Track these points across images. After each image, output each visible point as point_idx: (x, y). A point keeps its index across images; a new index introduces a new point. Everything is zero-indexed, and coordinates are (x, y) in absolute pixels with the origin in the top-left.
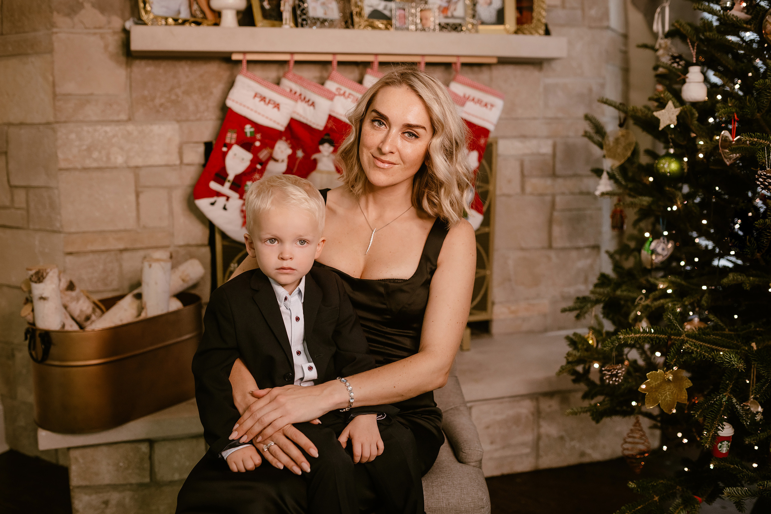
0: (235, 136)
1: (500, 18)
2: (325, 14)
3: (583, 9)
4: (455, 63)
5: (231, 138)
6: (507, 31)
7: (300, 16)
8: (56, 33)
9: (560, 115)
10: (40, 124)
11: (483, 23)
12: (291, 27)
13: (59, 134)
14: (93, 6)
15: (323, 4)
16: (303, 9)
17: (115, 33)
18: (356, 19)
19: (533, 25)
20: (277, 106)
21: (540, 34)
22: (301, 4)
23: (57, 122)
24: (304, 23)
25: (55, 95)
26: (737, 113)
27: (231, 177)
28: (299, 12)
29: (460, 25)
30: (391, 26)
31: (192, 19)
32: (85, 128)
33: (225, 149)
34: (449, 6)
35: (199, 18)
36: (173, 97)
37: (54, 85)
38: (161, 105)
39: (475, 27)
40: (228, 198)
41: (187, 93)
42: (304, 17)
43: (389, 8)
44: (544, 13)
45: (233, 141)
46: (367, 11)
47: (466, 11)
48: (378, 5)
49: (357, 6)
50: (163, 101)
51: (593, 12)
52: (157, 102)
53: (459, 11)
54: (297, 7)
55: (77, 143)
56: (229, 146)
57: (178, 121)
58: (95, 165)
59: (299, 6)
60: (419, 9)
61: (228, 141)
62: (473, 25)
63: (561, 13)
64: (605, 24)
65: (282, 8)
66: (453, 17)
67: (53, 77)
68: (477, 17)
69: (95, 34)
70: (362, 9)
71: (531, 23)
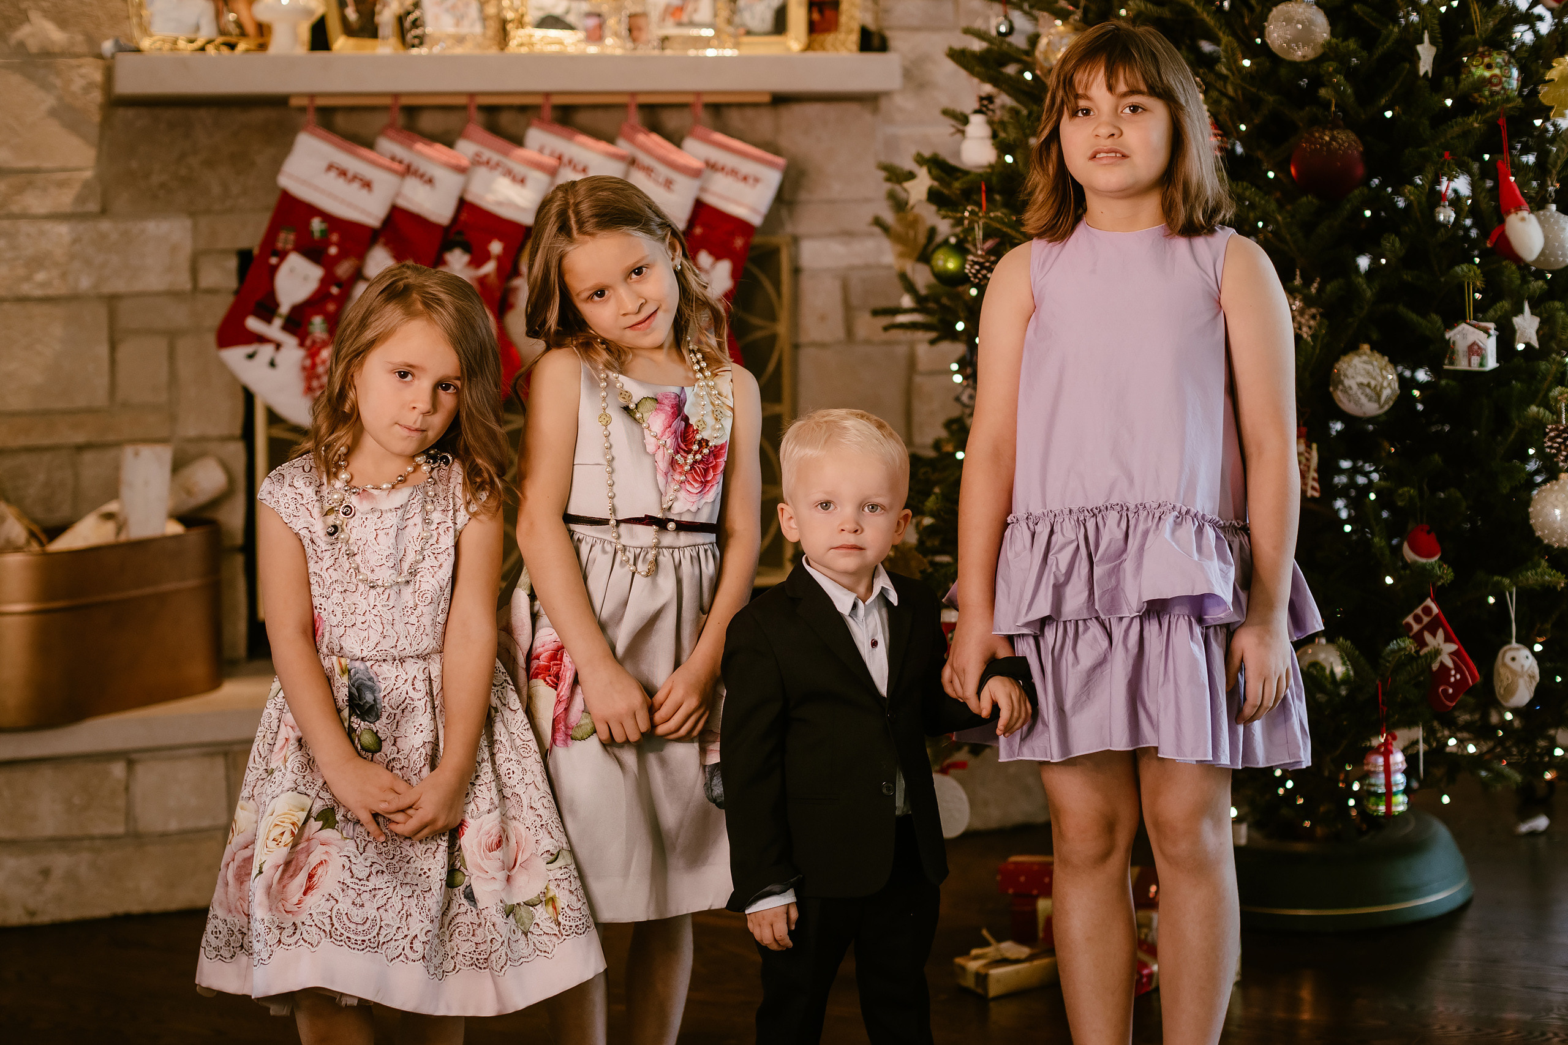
0: (292, 237)
1: (780, 24)
2: (456, 24)
4: (692, 105)
5: (286, 242)
7: (411, 30)
11: (748, 33)
12: (394, 51)
14: (45, 14)
15: (454, 7)
16: (417, 20)
18: (512, 33)
19: (837, 35)
20: (367, 185)
21: (852, 50)
24: (418, 40)
27: (284, 309)
28: (408, 24)
31: (221, 39)
32: (24, 228)
33: (274, 260)
34: (684, 2)
35: (232, 37)
36: (183, 172)
38: (162, 185)
39: (733, 41)
40: (278, 346)
41: (209, 164)
42: (418, 31)
43: (573, 11)
45: (290, 246)
46: (534, 14)
47: (717, 16)
48: (557, 5)
49: (514, 9)
50: (165, 178)
52: (156, 179)
53: (703, 10)
54: (404, 13)
56: (282, 255)
57: (192, 214)
58: (38, 293)
60: (626, 14)
61: (280, 245)
65: (377, 19)
66: (693, 26)
68: (739, 22)
69: (46, 65)
70: (522, 12)
71: (837, 31)
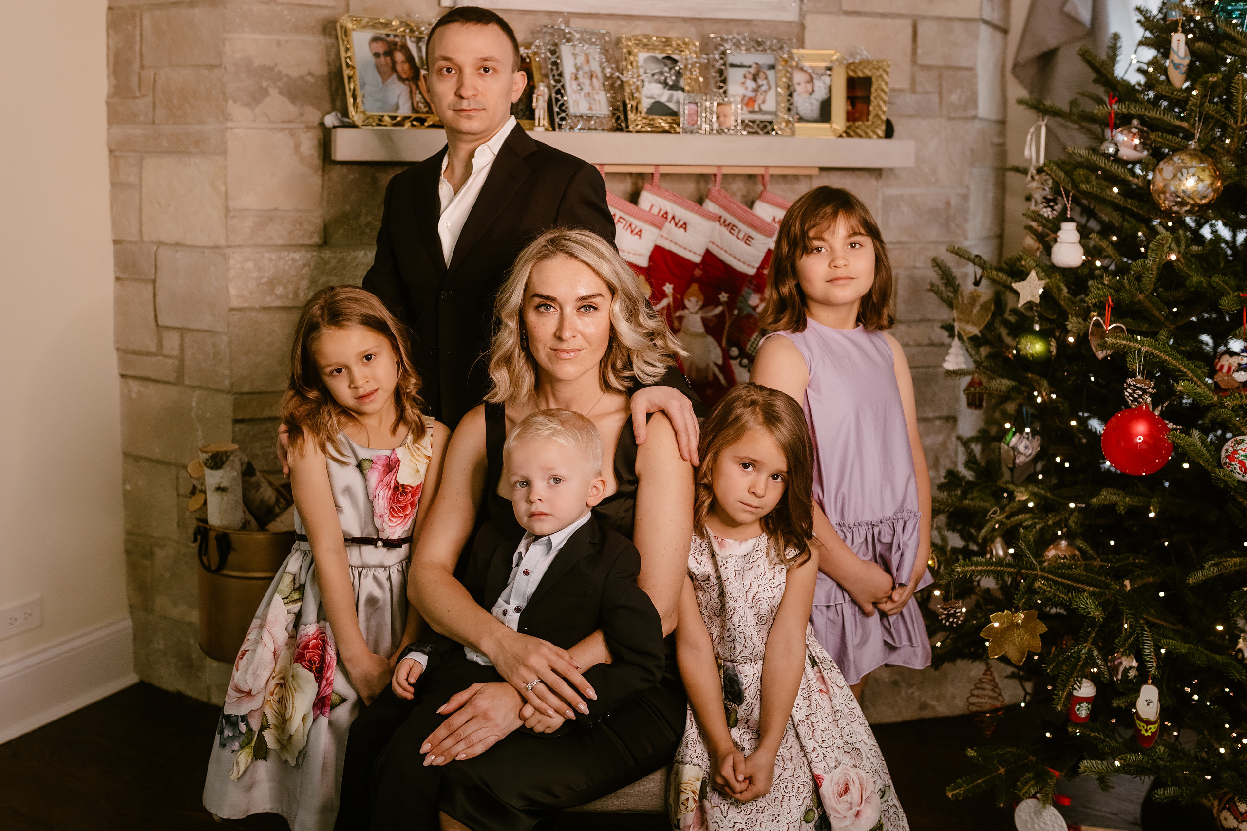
1: (825, 113)
2: (590, 109)
3: (940, 94)
4: (763, 176)
6: (835, 130)
7: (558, 114)
8: (232, 128)
9: (904, 239)
10: (205, 247)
11: (801, 119)
12: (547, 130)
13: (232, 262)
14: (281, 93)
15: (588, 95)
16: (563, 104)
17: (309, 128)
18: (631, 116)
19: (870, 123)
21: (879, 137)
22: (559, 97)
23: (228, 247)
24: (564, 123)
25: (227, 210)
26: (1112, 296)
28: (556, 109)
29: (771, 123)
30: (678, 125)
31: (414, 116)
32: (267, 255)
34: (756, 95)
35: (423, 113)
37: (226, 198)
39: (790, 125)
42: (563, 115)
43: (674, 99)
44: (885, 108)
46: (646, 104)
47: (778, 103)
48: (661, 95)
49: (633, 97)
50: (370, 218)
51: (954, 98)
53: (770, 102)
54: (554, 100)
55: (255, 275)
58: (276, 304)
59: (557, 100)
60: (715, 104)
62: (788, 122)
63: (908, 101)
64: (971, 113)
65: (534, 104)
66: (761, 111)
67: (226, 187)
68: (793, 112)
69: (283, 129)
70: (638, 103)
71: (868, 120)
